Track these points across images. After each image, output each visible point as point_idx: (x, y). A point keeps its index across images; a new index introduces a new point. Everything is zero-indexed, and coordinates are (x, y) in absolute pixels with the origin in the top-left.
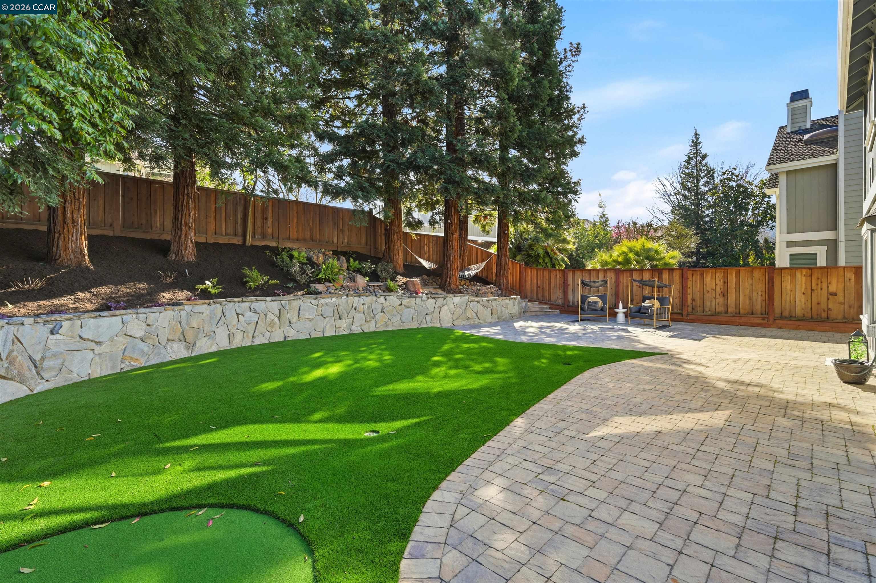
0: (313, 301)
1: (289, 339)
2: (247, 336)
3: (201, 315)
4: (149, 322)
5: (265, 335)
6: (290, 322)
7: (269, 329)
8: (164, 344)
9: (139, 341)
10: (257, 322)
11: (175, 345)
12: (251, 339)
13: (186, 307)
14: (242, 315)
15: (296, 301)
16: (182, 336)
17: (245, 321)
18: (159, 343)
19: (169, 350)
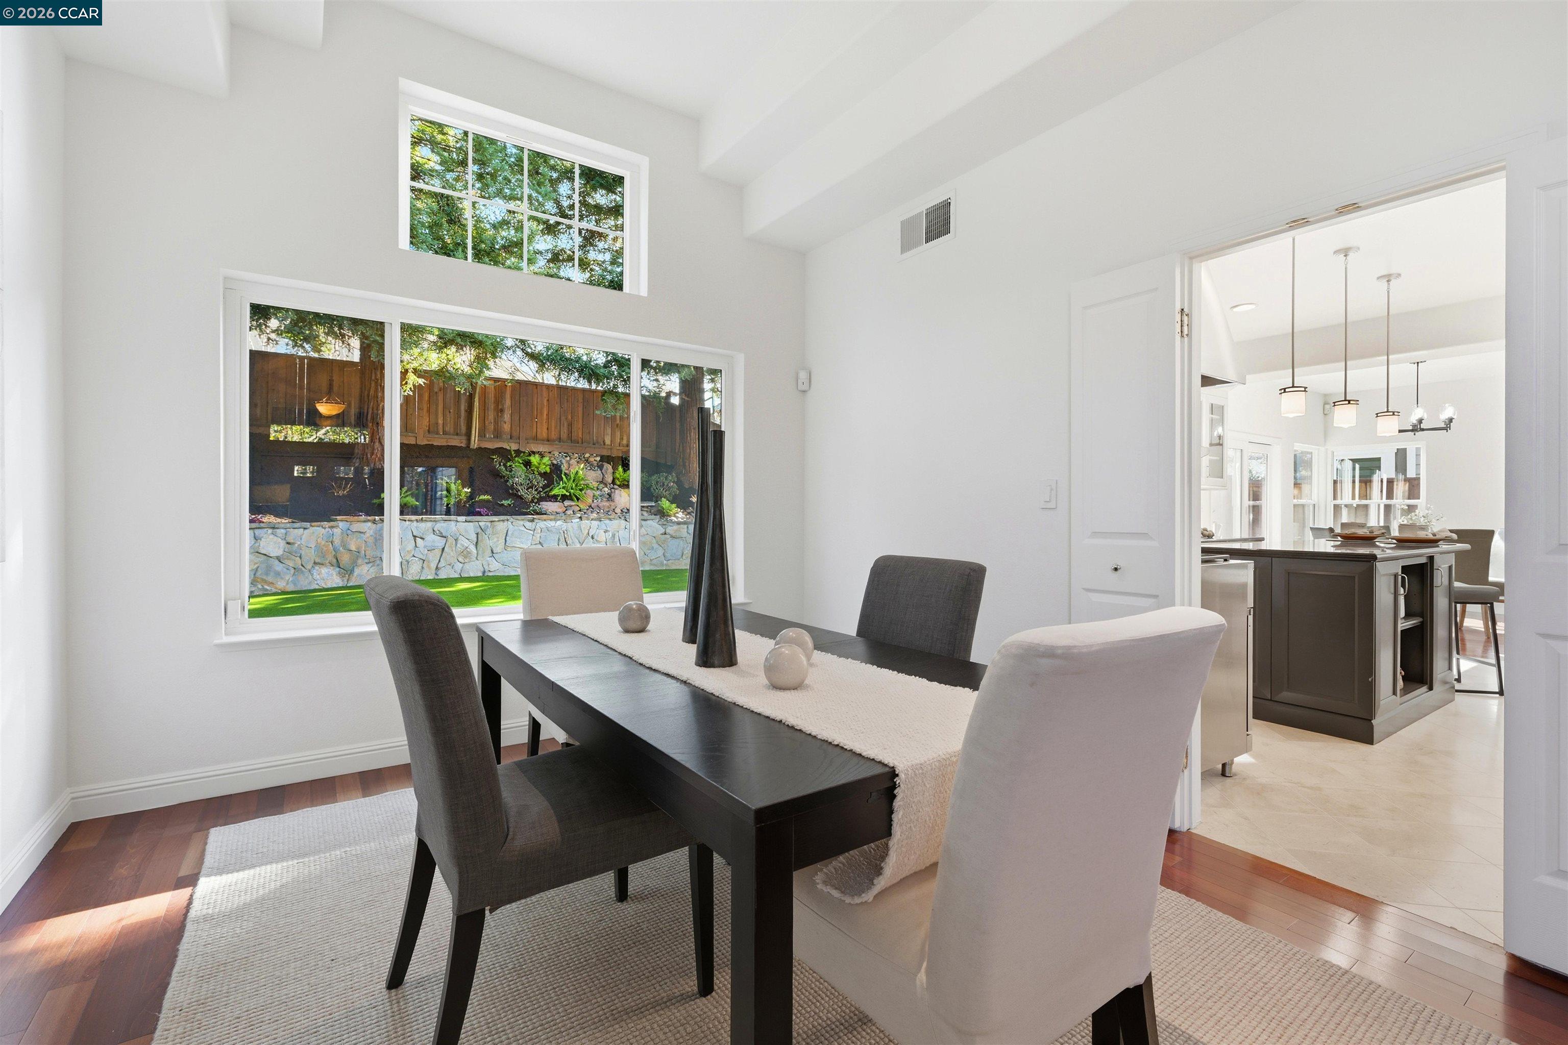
0: (528, 524)
1: (490, 574)
2: (429, 567)
3: (362, 535)
4: (290, 539)
5: (456, 567)
6: (493, 552)
7: (460, 559)
8: (309, 567)
9: (277, 562)
10: (443, 549)
11: (324, 570)
12: (434, 572)
13: (341, 524)
14: (421, 538)
15: (501, 523)
16: (335, 561)
17: (425, 547)
18: (302, 565)
19: (316, 576)
